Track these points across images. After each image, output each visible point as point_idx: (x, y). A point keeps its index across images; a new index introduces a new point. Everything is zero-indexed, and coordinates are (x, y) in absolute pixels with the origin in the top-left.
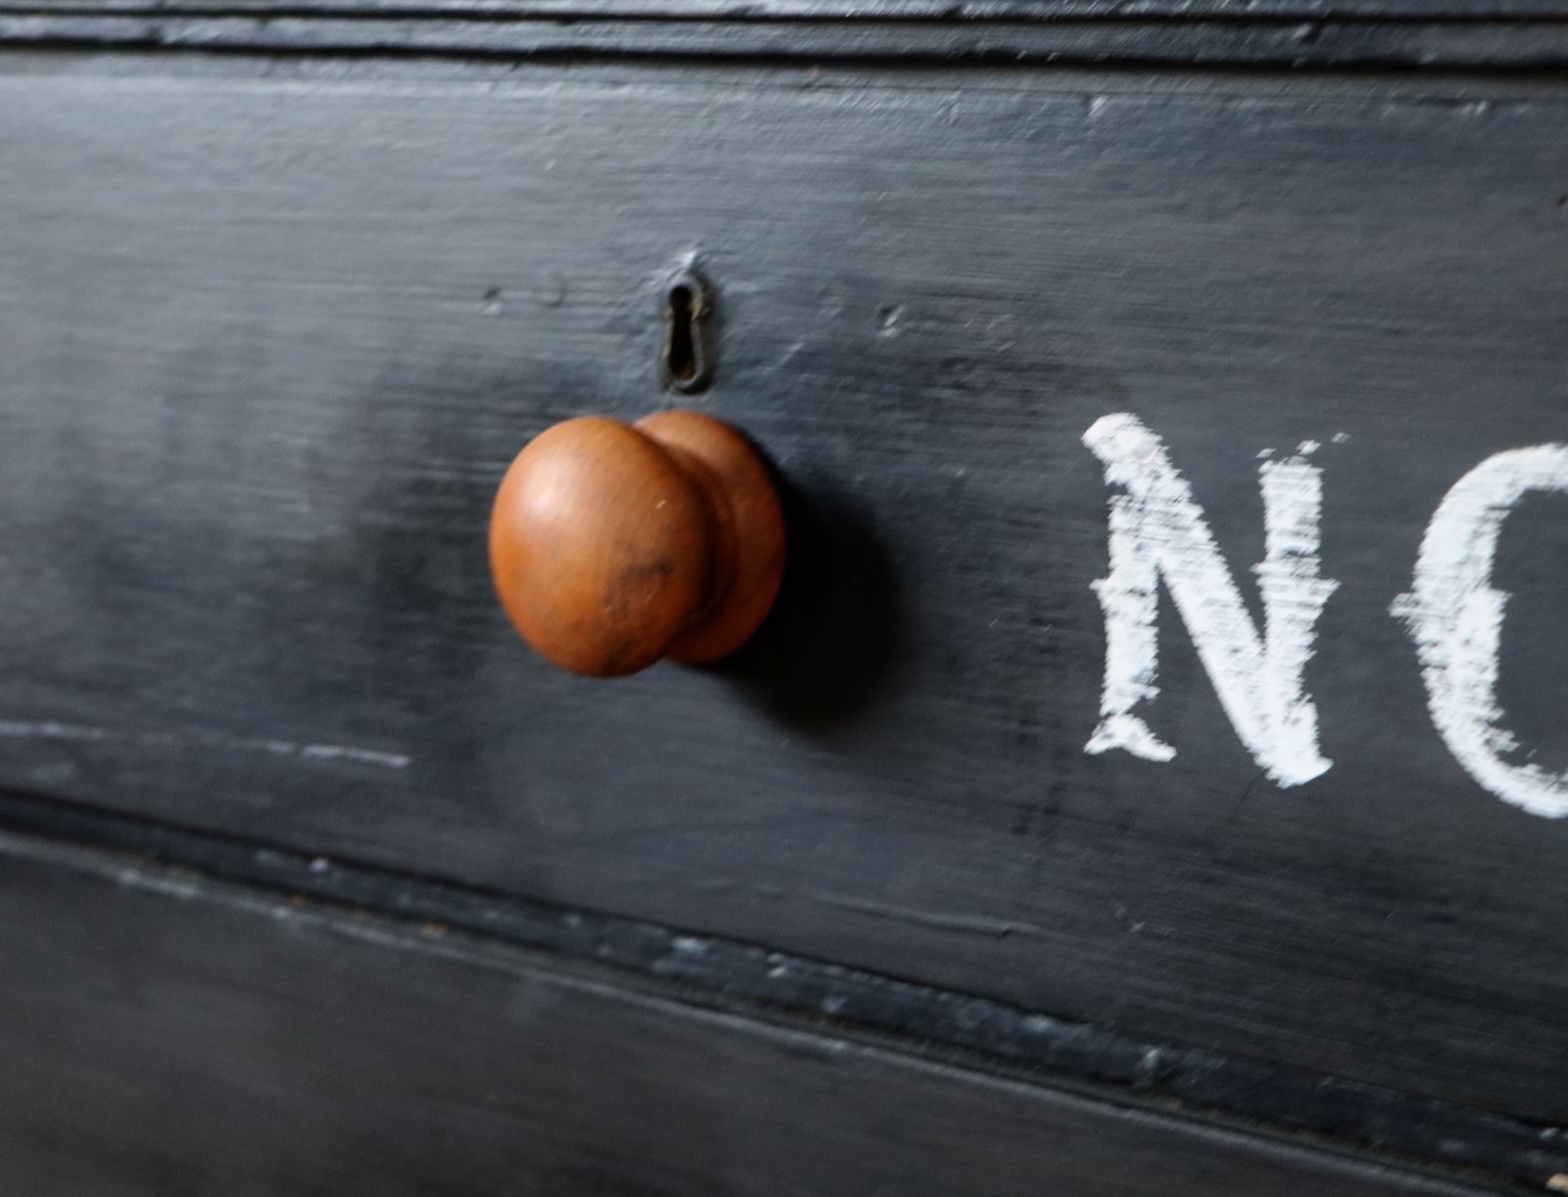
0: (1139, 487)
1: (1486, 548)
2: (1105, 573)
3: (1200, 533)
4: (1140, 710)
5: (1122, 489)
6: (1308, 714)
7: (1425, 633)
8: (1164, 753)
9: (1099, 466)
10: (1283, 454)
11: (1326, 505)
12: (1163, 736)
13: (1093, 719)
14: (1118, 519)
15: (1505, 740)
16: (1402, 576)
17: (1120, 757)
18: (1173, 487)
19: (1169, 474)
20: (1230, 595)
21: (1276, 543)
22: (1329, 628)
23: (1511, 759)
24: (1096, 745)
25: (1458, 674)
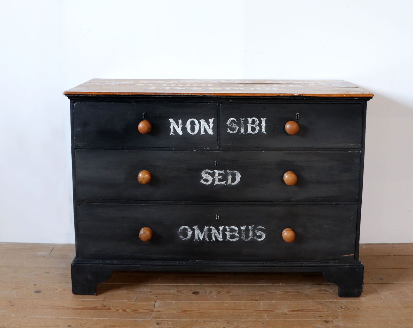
0: (172, 122)
1: (190, 123)
2: (170, 126)
3: (176, 124)
4: (173, 132)
5: (171, 122)
6: (181, 131)
7: (187, 127)
8: (174, 134)
9: (170, 121)
10: (180, 120)
11: (182, 122)
12: (174, 133)
13: (170, 133)
14: (171, 123)
15: (191, 131)
16: (186, 125)
17: (172, 135)
18: (174, 122)
19: (174, 121)
20: (177, 127)
21: (179, 124)
22: (182, 128)
23: (191, 132)
24: (170, 134)
25: (189, 129)
